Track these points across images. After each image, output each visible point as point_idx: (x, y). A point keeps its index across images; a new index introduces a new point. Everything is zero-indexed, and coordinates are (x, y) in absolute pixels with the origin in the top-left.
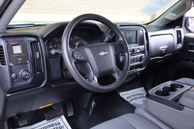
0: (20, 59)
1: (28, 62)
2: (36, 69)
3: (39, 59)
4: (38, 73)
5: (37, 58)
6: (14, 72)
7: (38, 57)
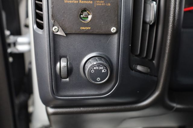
0: (90, 17)
1: (113, 30)
2: (137, 56)
3: (152, 27)
4: (139, 68)
5: (148, 20)
6: (65, 57)
7: (151, 17)
